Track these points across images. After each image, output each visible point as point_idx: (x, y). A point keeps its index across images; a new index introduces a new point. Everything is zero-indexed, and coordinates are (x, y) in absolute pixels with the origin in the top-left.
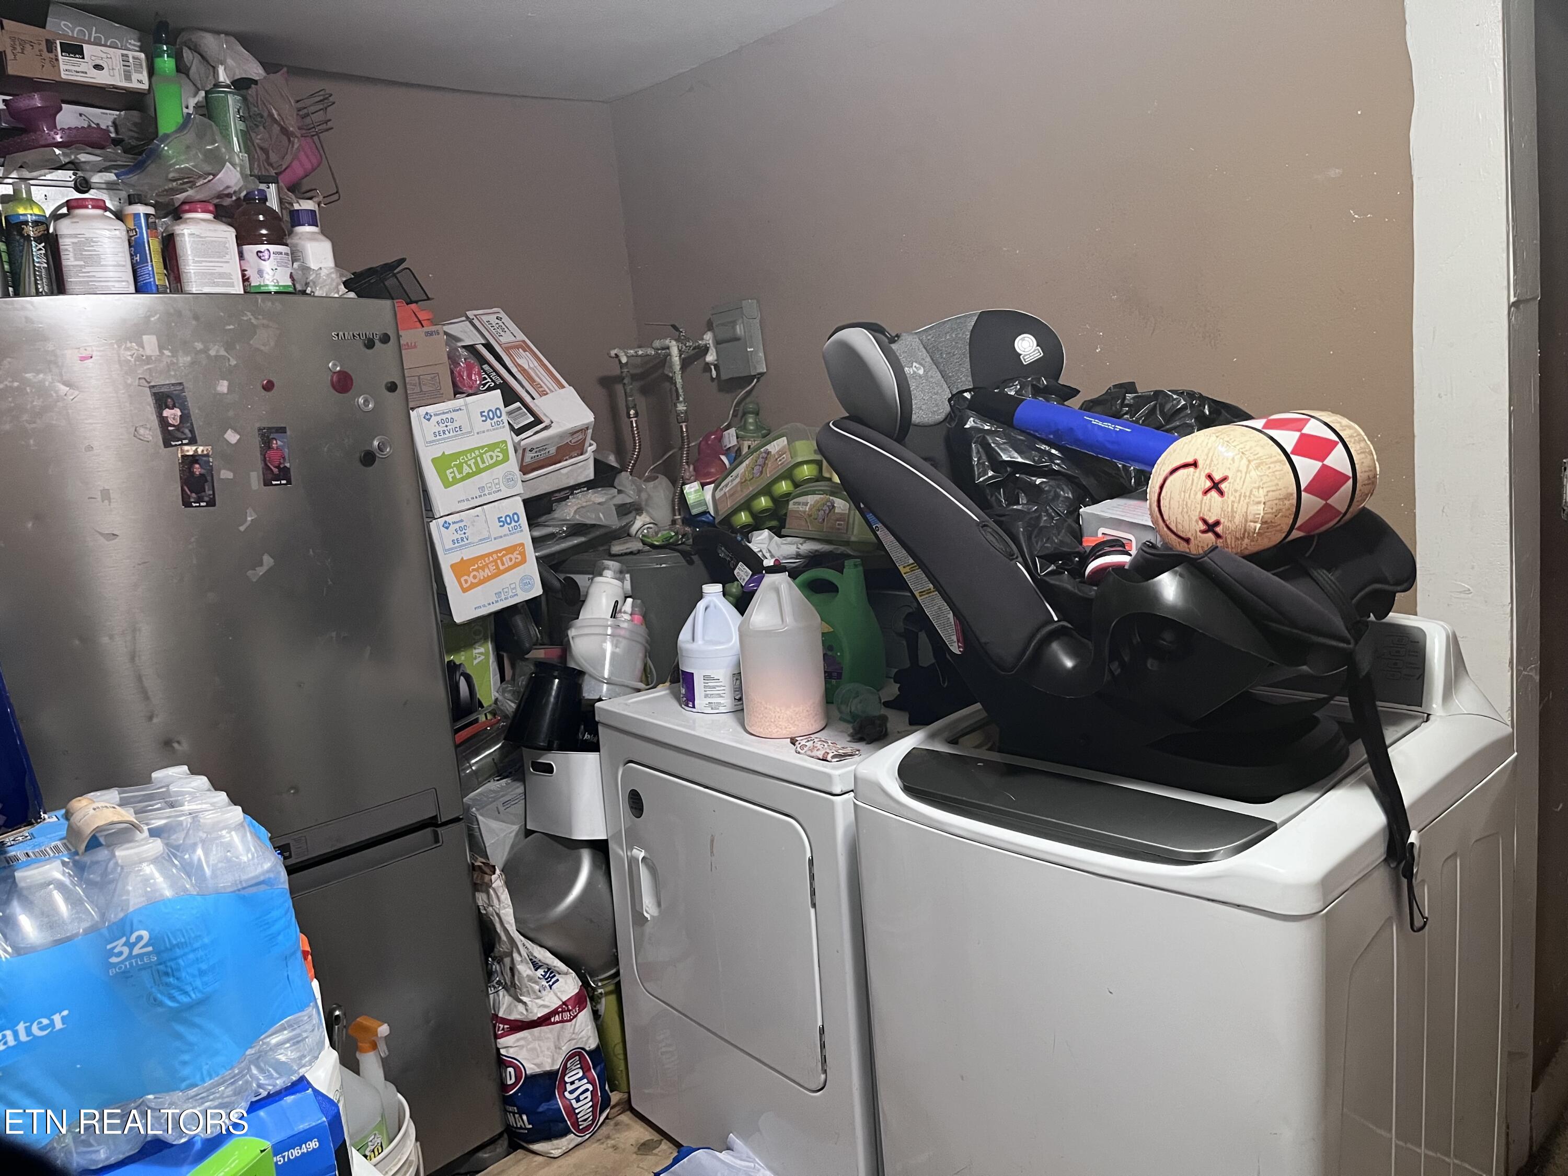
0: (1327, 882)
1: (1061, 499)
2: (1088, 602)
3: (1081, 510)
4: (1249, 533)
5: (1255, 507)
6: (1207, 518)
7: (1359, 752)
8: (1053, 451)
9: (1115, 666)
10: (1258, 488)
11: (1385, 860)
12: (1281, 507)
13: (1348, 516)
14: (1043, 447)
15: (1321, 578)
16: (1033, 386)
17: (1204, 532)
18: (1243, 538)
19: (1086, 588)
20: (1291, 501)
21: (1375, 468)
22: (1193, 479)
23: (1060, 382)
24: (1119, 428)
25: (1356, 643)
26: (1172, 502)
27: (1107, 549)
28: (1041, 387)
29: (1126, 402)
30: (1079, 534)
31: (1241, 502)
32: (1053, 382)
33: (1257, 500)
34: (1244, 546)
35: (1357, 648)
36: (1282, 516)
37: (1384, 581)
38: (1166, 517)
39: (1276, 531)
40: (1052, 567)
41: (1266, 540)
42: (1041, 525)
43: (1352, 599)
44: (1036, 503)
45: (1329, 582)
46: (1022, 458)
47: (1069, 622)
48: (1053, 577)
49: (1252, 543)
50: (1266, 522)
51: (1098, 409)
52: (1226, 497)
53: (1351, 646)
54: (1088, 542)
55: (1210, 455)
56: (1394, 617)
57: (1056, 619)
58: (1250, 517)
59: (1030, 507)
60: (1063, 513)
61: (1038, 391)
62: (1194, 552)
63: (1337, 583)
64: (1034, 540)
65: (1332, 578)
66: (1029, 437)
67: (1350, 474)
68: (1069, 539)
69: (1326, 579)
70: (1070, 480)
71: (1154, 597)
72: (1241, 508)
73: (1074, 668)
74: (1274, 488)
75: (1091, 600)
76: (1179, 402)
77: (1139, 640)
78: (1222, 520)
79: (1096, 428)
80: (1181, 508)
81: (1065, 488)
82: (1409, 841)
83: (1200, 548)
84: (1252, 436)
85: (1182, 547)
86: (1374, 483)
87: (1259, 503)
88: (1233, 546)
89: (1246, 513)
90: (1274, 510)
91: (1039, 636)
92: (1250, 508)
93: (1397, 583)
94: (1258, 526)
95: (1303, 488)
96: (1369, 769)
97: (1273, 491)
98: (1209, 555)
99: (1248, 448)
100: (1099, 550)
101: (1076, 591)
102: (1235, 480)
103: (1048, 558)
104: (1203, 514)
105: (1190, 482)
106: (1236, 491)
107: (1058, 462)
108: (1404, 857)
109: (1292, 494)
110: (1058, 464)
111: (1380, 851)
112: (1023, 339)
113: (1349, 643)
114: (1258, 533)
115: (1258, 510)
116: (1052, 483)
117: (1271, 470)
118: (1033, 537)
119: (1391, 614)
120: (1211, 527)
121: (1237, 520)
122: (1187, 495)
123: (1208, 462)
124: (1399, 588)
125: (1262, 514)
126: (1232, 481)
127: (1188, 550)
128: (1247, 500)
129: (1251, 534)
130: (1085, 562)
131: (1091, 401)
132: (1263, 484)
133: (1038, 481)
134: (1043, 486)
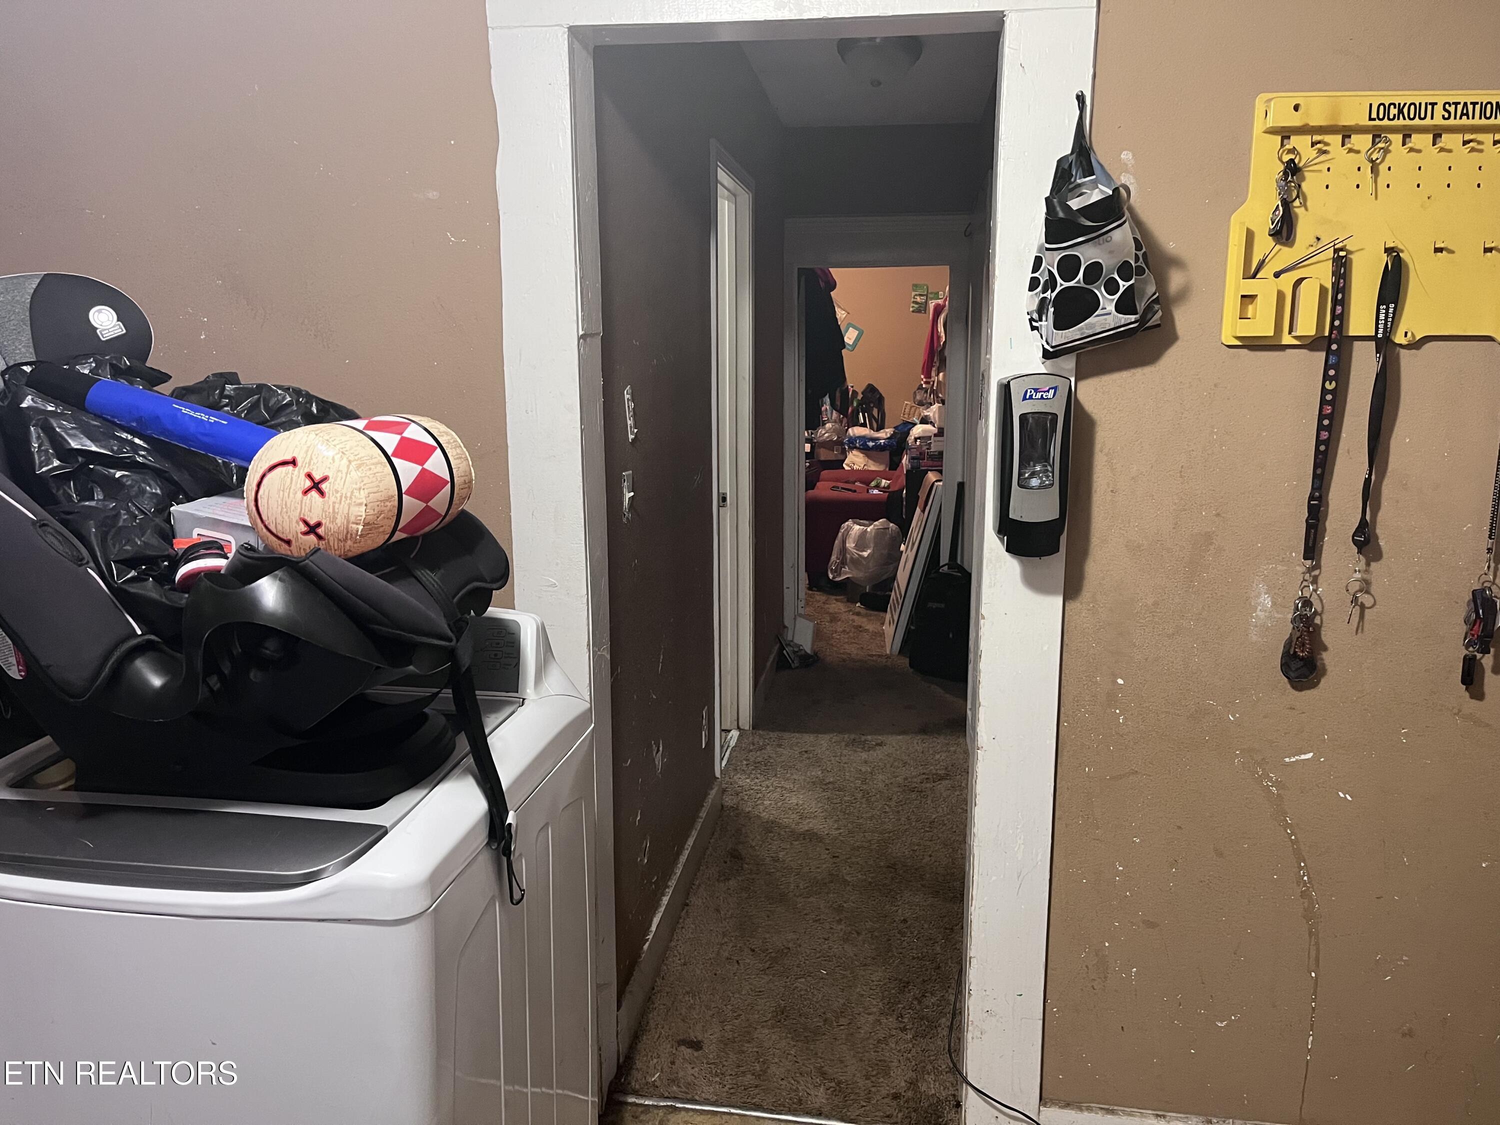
0: (435, 878)
1: (147, 495)
2: (177, 612)
3: (172, 509)
4: (351, 534)
5: (357, 509)
6: (308, 519)
7: (463, 744)
8: (137, 441)
9: (214, 681)
10: (360, 489)
11: (488, 844)
12: (383, 508)
13: (448, 519)
14: (124, 435)
15: (424, 579)
16: (112, 365)
17: (305, 533)
18: (346, 540)
19: (175, 596)
20: (392, 503)
21: (471, 474)
22: (292, 478)
23: (148, 364)
24: (213, 419)
25: (458, 641)
26: (270, 502)
27: (203, 552)
28: (123, 367)
29: (226, 393)
30: (170, 534)
31: (343, 503)
32: (137, 363)
33: (359, 501)
34: (347, 548)
35: (459, 644)
36: (384, 518)
37: (482, 579)
38: (264, 518)
39: (379, 533)
40: (133, 573)
41: (369, 542)
42: (121, 524)
43: (454, 597)
44: (114, 499)
45: (433, 582)
46: (97, 446)
47: (157, 636)
48: (135, 585)
49: (355, 545)
50: (368, 524)
51: (193, 397)
52: (326, 498)
53: (453, 643)
54: (180, 544)
55: (310, 453)
56: (493, 611)
57: (139, 632)
58: (352, 519)
59: (106, 503)
60: (150, 511)
61: (117, 372)
62: (296, 554)
63: (439, 583)
64: (110, 542)
65: (435, 578)
66: (105, 422)
67: (449, 479)
68: (155, 541)
69: (430, 579)
70: (159, 475)
71: (253, 604)
72: (343, 509)
73: (163, 687)
74: (375, 490)
75: (182, 609)
76: (284, 398)
77: (240, 650)
78: (324, 522)
79: (187, 418)
80: (280, 508)
81: (152, 483)
82: (507, 822)
83: (302, 550)
84: (353, 435)
85: (283, 549)
86: (470, 488)
87: (361, 504)
88: (336, 547)
89: (348, 514)
90: (376, 512)
91: (117, 654)
92: (352, 509)
93: (494, 581)
94: (361, 527)
95: (403, 491)
96: (472, 760)
97: (374, 493)
98: (311, 558)
99: (348, 448)
100: (192, 553)
101: (164, 600)
102: (335, 480)
103: (128, 563)
104: (304, 515)
105: (289, 480)
106: (337, 492)
107: (143, 453)
108: (504, 838)
109: (393, 497)
110: (143, 456)
111: (482, 837)
112: (100, 311)
113: (450, 640)
114: (361, 536)
115: (359, 511)
116: (136, 477)
117: (371, 472)
118: (109, 537)
119: (490, 609)
120: (312, 529)
121: (339, 521)
122: (286, 494)
123: (307, 460)
124: (494, 586)
125: (364, 516)
126: (333, 480)
127: (289, 553)
128: (348, 501)
129: (354, 536)
130: (175, 568)
131: (184, 388)
132: (365, 484)
133: (118, 474)
134: (125, 480)
